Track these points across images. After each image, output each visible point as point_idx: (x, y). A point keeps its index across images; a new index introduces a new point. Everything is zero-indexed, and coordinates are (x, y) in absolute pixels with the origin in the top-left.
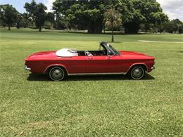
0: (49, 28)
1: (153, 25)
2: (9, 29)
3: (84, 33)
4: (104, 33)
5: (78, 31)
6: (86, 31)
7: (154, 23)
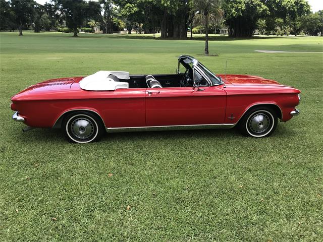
0: (92, 31)
1: (281, 20)
2: (21, 34)
3: (154, 38)
4: (192, 38)
5: (143, 34)
6: (158, 35)
7: (283, 17)
